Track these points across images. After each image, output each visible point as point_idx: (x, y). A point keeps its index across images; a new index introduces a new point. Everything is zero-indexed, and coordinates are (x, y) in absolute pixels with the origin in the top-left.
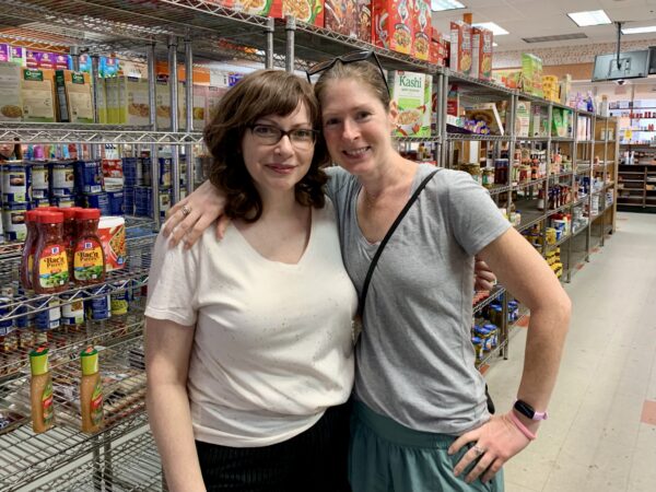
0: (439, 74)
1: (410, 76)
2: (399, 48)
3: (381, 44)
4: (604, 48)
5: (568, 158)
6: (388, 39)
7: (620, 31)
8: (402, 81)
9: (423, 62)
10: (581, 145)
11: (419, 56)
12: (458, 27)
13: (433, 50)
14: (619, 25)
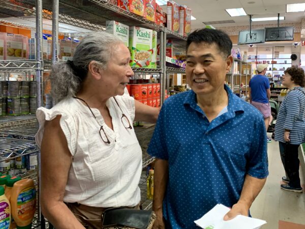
0: (161, 31)
1: (144, 30)
2: (136, 12)
3: (124, 8)
4: (243, 28)
5: (229, 83)
6: (129, 5)
7: (251, 20)
8: (138, 33)
9: (151, 22)
10: (235, 76)
11: (148, 18)
12: (171, 5)
13: (157, 18)
14: (251, 16)
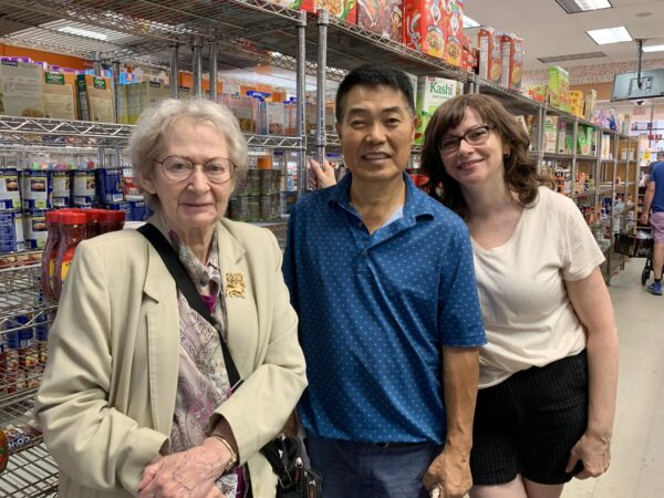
0: (469, 82)
1: (441, 82)
2: (432, 52)
3: (413, 46)
4: (623, 67)
5: (591, 177)
6: (420, 41)
7: (641, 50)
8: (432, 87)
9: (455, 68)
10: (604, 163)
11: (450, 61)
12: (488, 33)
13: (464, 58)
14: (641, 42)
